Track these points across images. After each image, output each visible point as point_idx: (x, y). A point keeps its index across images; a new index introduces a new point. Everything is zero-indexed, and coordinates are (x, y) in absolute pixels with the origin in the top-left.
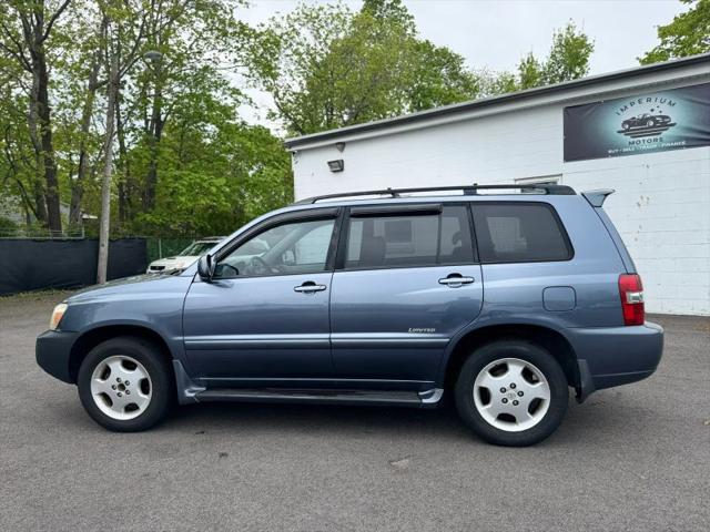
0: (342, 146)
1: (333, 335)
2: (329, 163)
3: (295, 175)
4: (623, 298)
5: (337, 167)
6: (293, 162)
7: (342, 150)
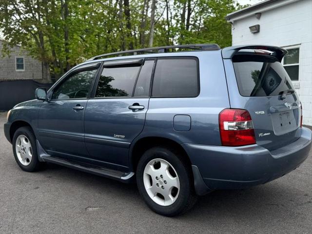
0: (259, 15)
1: (86, 135)
2: (250, 28)
3: (233, 37)
4: (221, 126)
5: (256, 30)
6: (232, 29)
7: (259, 18)
